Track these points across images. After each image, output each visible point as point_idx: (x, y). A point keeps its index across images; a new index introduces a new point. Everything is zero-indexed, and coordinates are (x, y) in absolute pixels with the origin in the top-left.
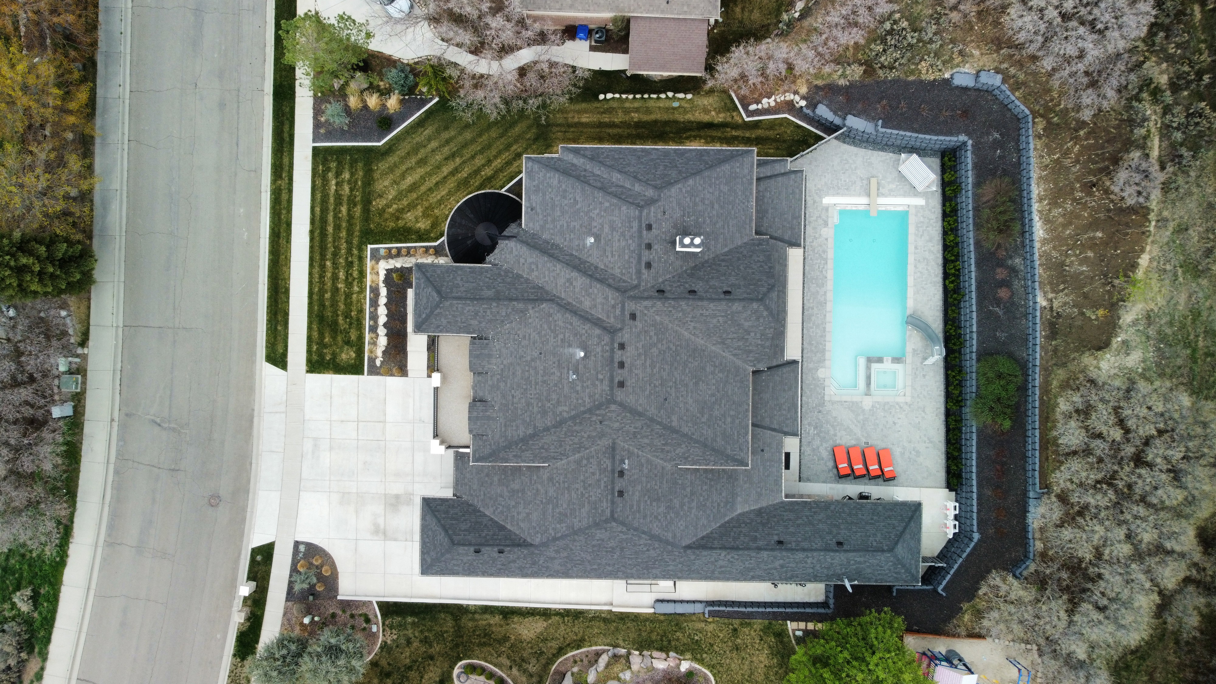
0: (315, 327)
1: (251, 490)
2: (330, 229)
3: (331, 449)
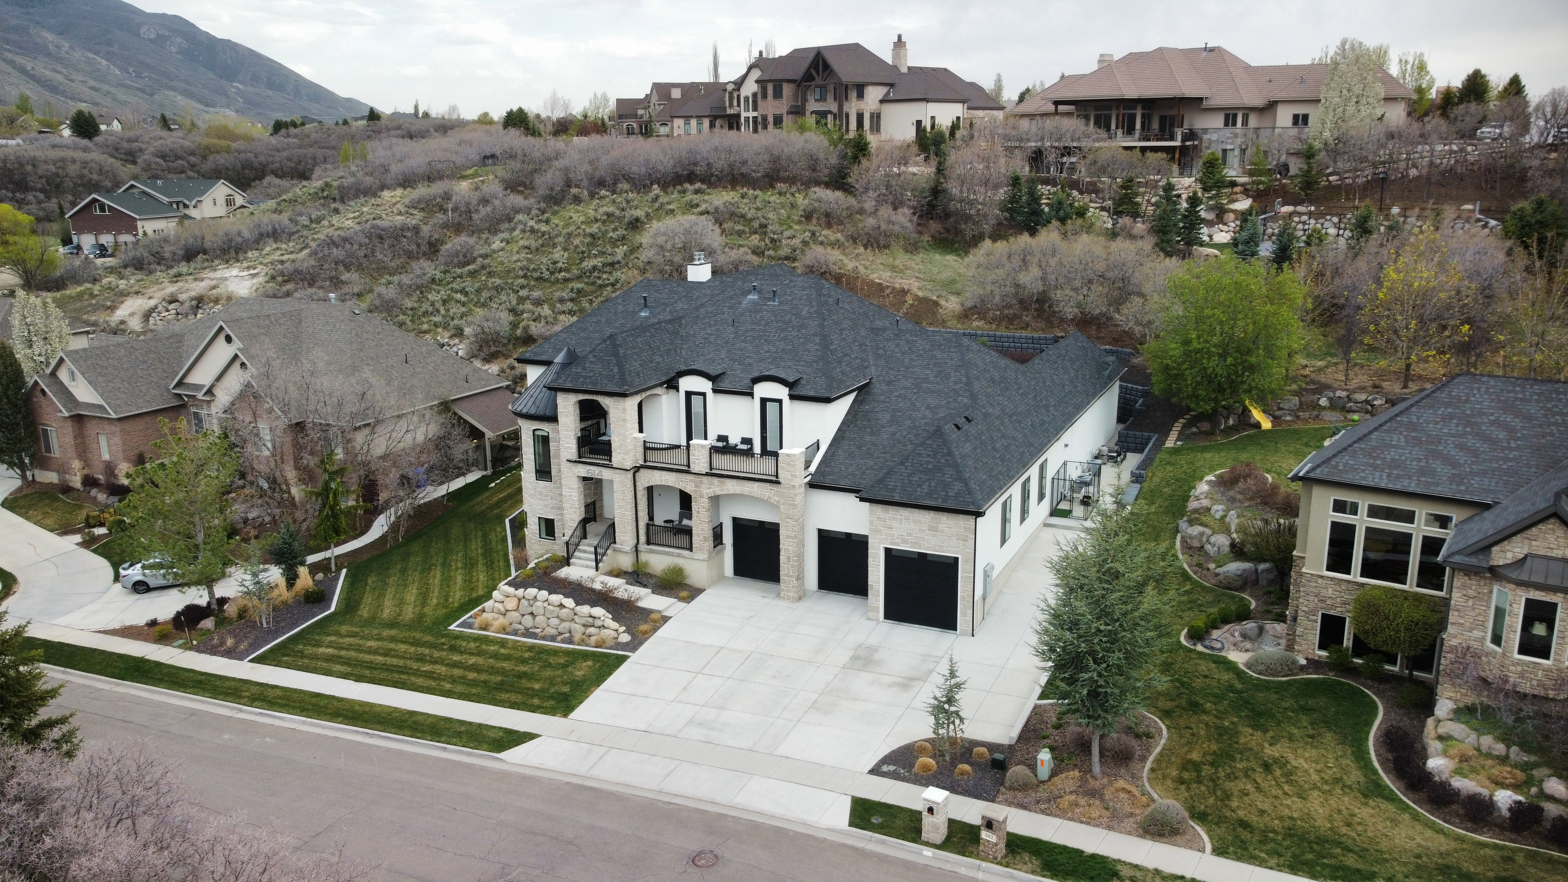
2: (380, 659)
3: (721, 707)
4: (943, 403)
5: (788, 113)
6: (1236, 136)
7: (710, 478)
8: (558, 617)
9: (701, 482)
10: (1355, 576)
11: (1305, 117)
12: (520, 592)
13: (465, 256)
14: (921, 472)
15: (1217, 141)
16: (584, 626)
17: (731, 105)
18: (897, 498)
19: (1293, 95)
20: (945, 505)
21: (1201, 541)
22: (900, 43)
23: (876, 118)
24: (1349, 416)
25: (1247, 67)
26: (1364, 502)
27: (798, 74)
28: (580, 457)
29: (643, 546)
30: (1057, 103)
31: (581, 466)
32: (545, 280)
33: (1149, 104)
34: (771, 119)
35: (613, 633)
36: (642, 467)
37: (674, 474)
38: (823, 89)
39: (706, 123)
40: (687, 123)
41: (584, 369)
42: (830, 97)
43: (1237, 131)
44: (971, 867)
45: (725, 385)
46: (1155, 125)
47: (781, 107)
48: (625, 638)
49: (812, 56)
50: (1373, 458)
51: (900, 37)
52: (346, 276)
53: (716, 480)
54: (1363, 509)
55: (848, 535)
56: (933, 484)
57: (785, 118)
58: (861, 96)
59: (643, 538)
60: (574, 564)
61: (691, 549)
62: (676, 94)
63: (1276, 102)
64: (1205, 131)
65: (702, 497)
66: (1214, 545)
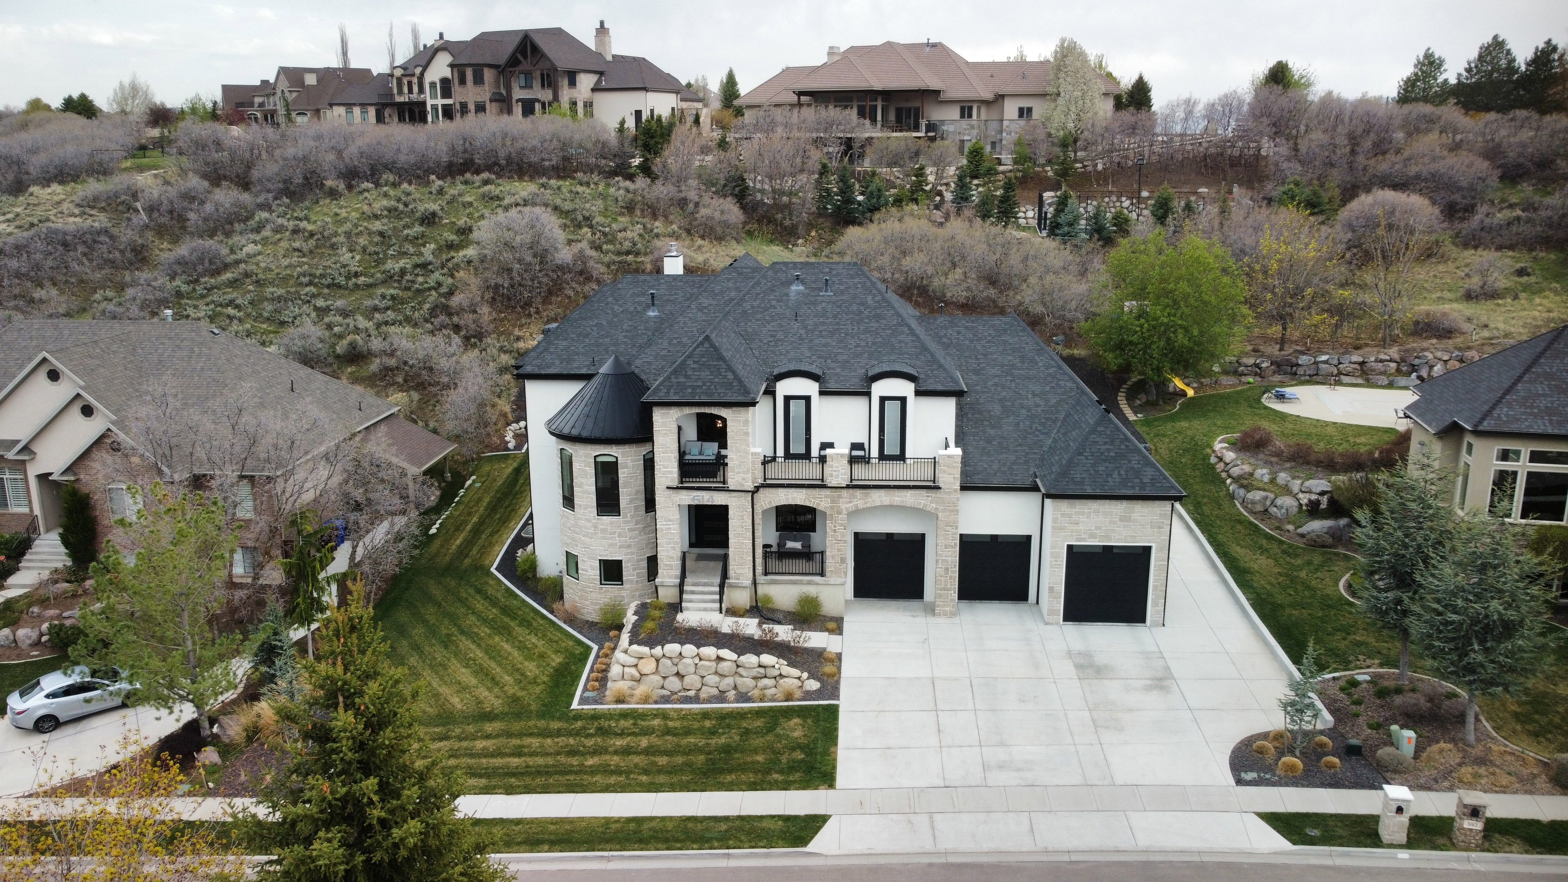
0: (729, 778)
1: (1144, 858)
2: (515, 761)
3: (1002, 744)
4: (1048, 388)
5: (491, 101)
6: (972, 127)
7: (851, 491)
8: (716, 673)
9: (839, 497)
10: (1515, 519)
11: (1030, 110)
12: (658, 651)
13: (211, 262)
14: (1105, 461)
15: (954, 133)
16: (755, 678)
17: (400, 92)
18: (1089, 491)
19: (1020, 90)
20: (1144, 493)
21: (1264, 504)
22: (602, 30)
23: (589, 105)
24: (1244, 379)
25: (967, 62)
26: (1525, 449)
27: (502, 58)
28: (682, 482)
29: (761, 578)
30: (800, 94)
31: (684, 492)
32: (339, 286)
33: (887, 95)
34: (472, 107)
35: (796, 681)
36: (763, 486)
37: (804, 491)
38: (528, 75)
39: (372, 112)
40: (349, 112)
41: (687, 377)
42: (537, 84)
43: (974, 123)
44: (1458, 860)
45: (832, 386)
46: (892, 117)
47: (484, 93)
48: (813, 685)
49: (517, 40)
50: (1527, 407)
51: (602, 23)
52: (38, 294)
53: (858, 493)
54: (1525, 455)
55: (994, 538)
56: (1122, 472)
57: (488, 106)
58: (573, 83)
59: (759, 569)
60: (688, 609)
61: (822, 574)
62: (311, 80)
63: (1003, 96)
64: (943, 122)
65: (840, 513)
66: (1280, 508)
